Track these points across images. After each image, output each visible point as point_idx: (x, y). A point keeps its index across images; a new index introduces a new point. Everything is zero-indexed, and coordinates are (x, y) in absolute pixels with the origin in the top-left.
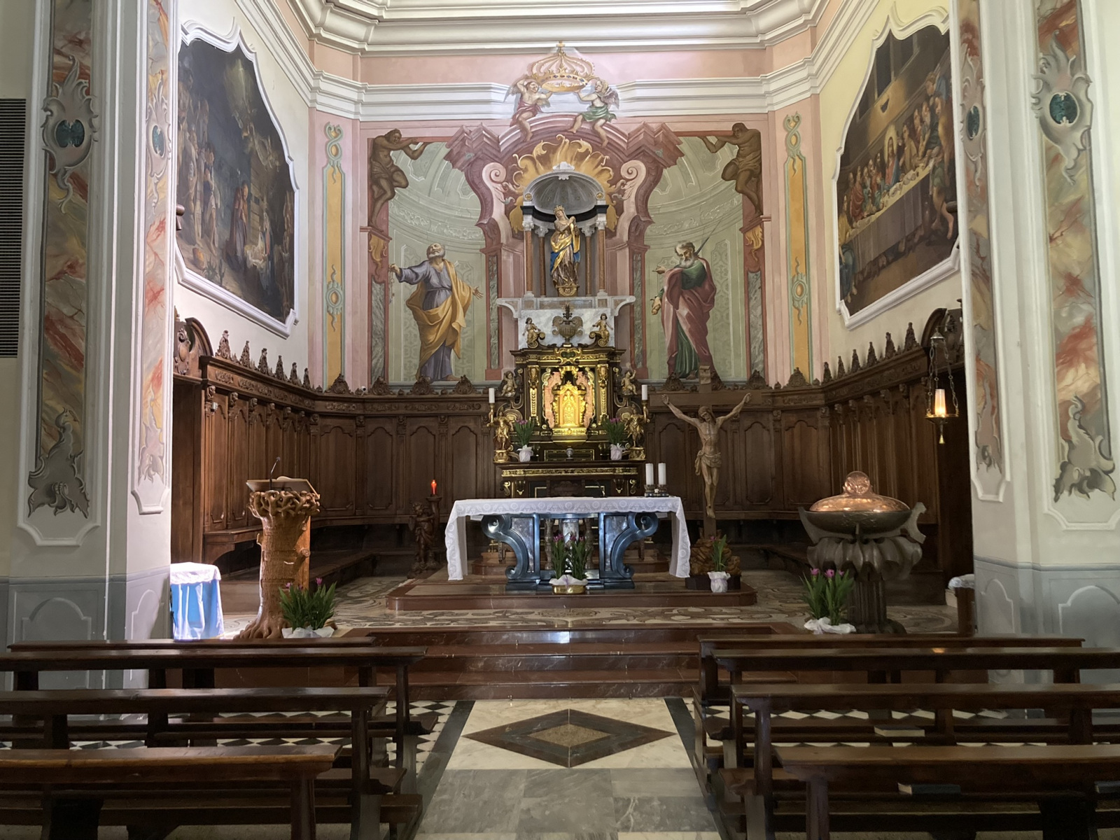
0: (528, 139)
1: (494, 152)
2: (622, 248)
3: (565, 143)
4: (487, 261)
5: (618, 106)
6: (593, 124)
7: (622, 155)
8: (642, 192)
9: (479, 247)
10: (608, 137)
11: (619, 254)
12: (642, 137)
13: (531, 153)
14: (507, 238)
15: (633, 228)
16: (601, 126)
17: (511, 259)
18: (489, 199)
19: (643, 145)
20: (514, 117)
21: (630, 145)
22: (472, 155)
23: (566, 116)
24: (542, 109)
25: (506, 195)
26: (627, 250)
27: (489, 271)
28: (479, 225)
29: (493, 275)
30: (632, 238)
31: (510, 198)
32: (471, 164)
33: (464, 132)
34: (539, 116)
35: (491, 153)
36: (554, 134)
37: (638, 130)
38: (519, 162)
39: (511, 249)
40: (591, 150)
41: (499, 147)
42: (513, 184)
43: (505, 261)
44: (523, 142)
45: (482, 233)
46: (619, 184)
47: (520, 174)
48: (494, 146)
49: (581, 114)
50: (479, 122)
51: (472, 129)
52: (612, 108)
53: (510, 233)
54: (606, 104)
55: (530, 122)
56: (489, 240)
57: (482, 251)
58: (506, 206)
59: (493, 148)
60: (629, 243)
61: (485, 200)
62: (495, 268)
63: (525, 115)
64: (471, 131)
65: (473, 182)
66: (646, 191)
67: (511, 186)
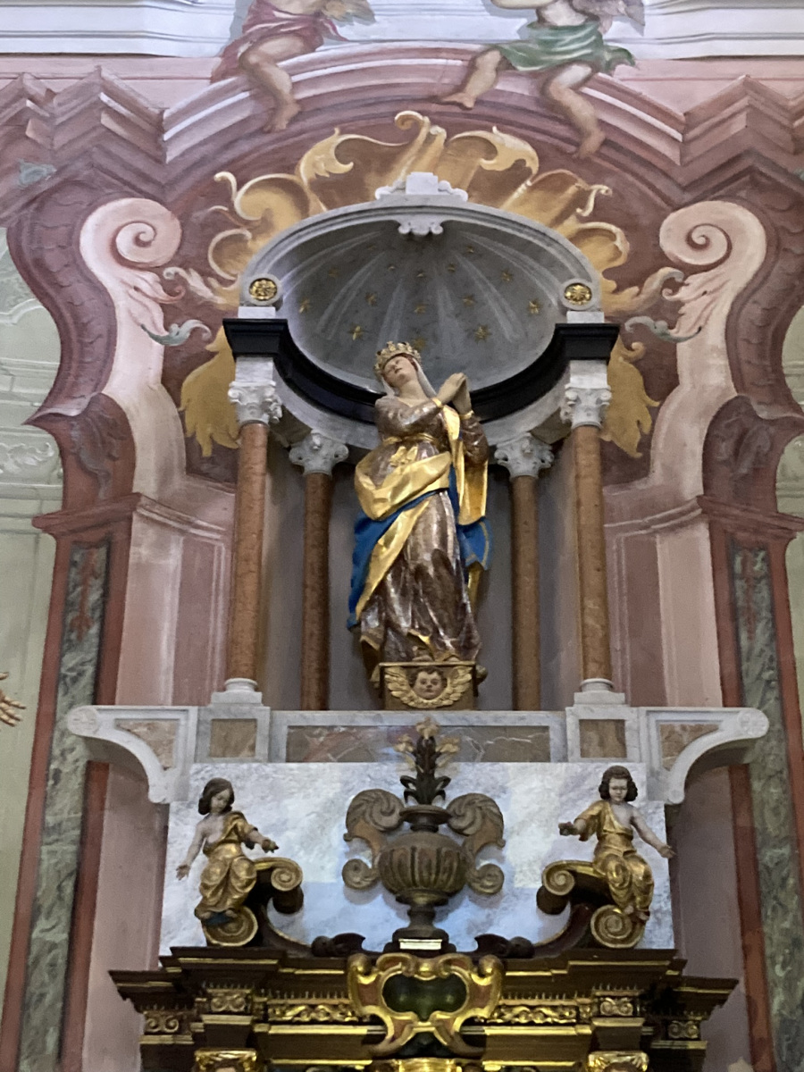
0: (282, 124)
1: (140, 163)
2: (677, 525)
3: (430, 138)
4: (62, 565)
5: (640, 24)
6: (544, 79)
7: (661, 184)
8: (754, 311)
9: (31, 507)
10: (601, 123)
11: (665, 549)
12: (739, 125)
13: (291, 168)
14: (165, 476)
15: (724, 449)
16: (576, 88)
17: (173, 560)
18: (98, 327)
19: (748, 152)
20: (228, 52)
21: (697, 149)
22: (47, 169)
23: (436, 52)
24: (343, 31)
25: (171, 314)
26: (702, 533)
27: (68, 605)
28: (43, 420)
29: (81, 624)
30: (723, 487)
31: (191, 324)
32: (38, 200)
33: (22, 94)
34: (326, 51)
35: (127, 166)
36: (383, 109)
37: (726, 101)
38: (238, 198)
39: (178, 515)
40: (533, 164)
41: (161, 147)
42: (206, 274)
43: (144, 568)
44: (262, 131)
45: (53, 452)
46: (654, 282)
47: (239, 239)
48: (141, 143)
49: (494, 47)
50: (88, 66)
51: (56, 86)
52: (615, 30)
53: (179, 456)
54: (594, 18)
55: (292, 71)
56: (81, 483)
57: (43, 523)
58: (169, 354)
59: (137, 149)
60: (708, 506)
61: (82, 328)
62: (94, 596)
63: (273, 47)
64: (51, 94)
65: (39, 263)
66: (770, 312)
67: (195, 281)
